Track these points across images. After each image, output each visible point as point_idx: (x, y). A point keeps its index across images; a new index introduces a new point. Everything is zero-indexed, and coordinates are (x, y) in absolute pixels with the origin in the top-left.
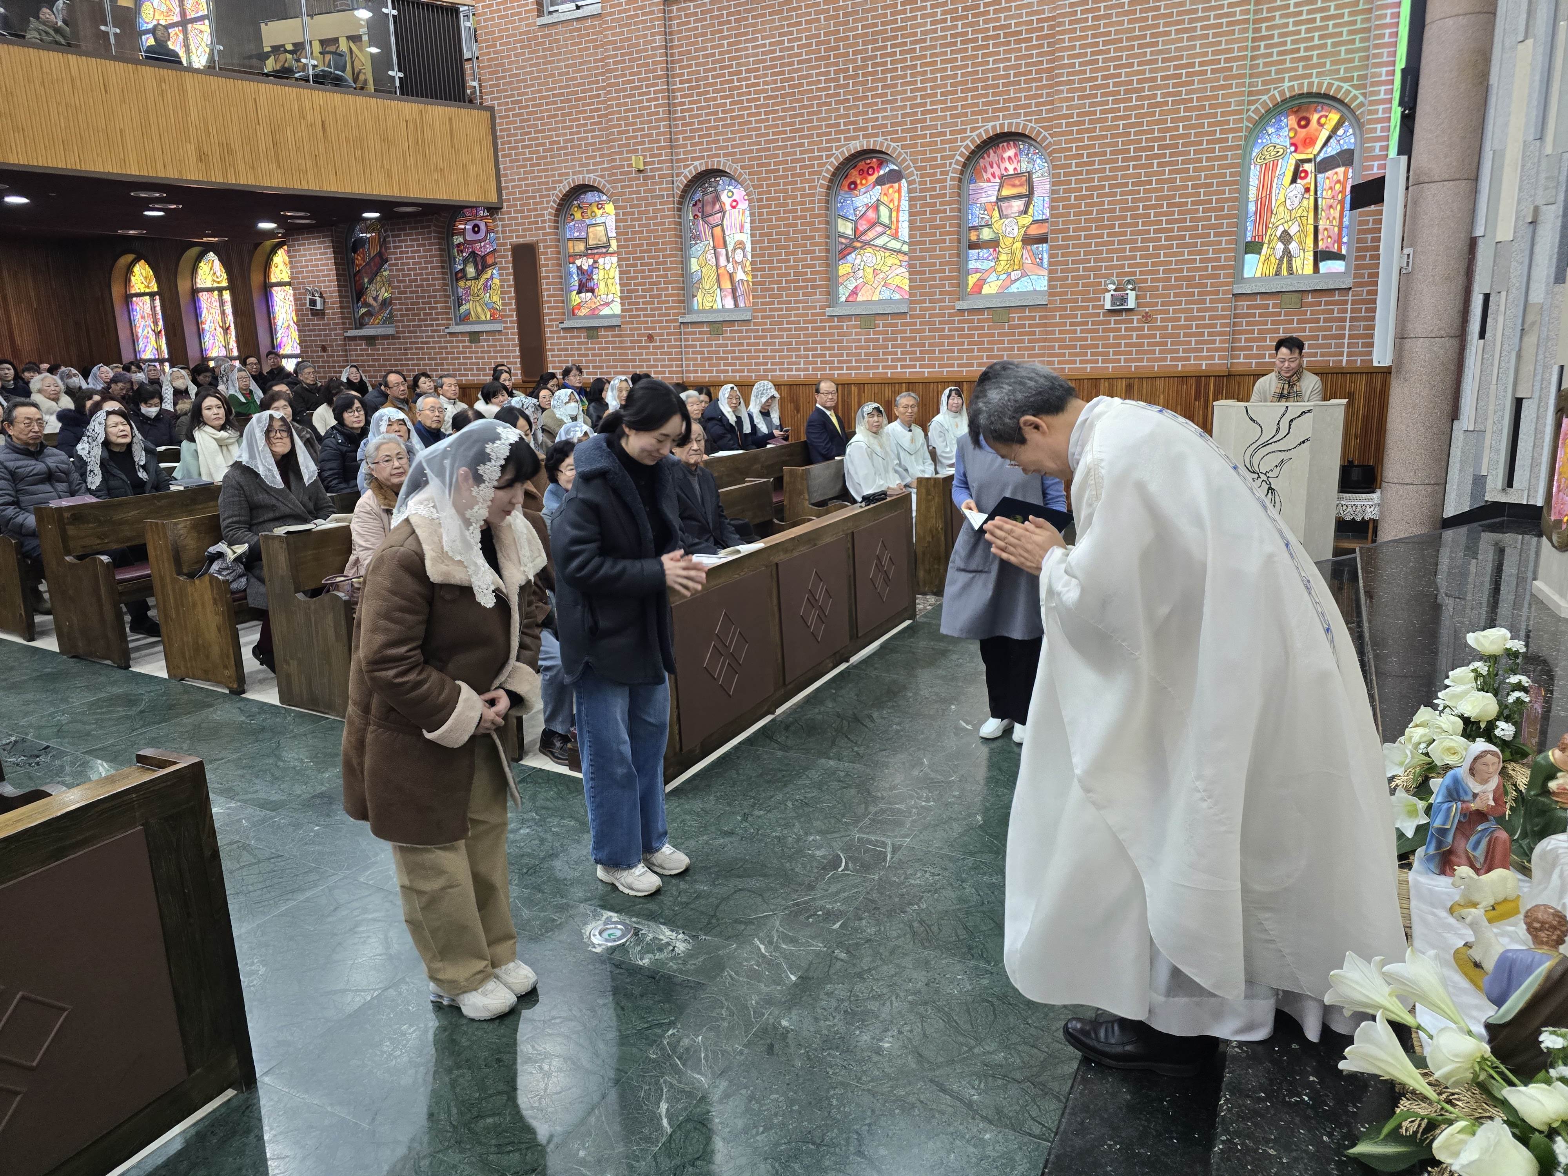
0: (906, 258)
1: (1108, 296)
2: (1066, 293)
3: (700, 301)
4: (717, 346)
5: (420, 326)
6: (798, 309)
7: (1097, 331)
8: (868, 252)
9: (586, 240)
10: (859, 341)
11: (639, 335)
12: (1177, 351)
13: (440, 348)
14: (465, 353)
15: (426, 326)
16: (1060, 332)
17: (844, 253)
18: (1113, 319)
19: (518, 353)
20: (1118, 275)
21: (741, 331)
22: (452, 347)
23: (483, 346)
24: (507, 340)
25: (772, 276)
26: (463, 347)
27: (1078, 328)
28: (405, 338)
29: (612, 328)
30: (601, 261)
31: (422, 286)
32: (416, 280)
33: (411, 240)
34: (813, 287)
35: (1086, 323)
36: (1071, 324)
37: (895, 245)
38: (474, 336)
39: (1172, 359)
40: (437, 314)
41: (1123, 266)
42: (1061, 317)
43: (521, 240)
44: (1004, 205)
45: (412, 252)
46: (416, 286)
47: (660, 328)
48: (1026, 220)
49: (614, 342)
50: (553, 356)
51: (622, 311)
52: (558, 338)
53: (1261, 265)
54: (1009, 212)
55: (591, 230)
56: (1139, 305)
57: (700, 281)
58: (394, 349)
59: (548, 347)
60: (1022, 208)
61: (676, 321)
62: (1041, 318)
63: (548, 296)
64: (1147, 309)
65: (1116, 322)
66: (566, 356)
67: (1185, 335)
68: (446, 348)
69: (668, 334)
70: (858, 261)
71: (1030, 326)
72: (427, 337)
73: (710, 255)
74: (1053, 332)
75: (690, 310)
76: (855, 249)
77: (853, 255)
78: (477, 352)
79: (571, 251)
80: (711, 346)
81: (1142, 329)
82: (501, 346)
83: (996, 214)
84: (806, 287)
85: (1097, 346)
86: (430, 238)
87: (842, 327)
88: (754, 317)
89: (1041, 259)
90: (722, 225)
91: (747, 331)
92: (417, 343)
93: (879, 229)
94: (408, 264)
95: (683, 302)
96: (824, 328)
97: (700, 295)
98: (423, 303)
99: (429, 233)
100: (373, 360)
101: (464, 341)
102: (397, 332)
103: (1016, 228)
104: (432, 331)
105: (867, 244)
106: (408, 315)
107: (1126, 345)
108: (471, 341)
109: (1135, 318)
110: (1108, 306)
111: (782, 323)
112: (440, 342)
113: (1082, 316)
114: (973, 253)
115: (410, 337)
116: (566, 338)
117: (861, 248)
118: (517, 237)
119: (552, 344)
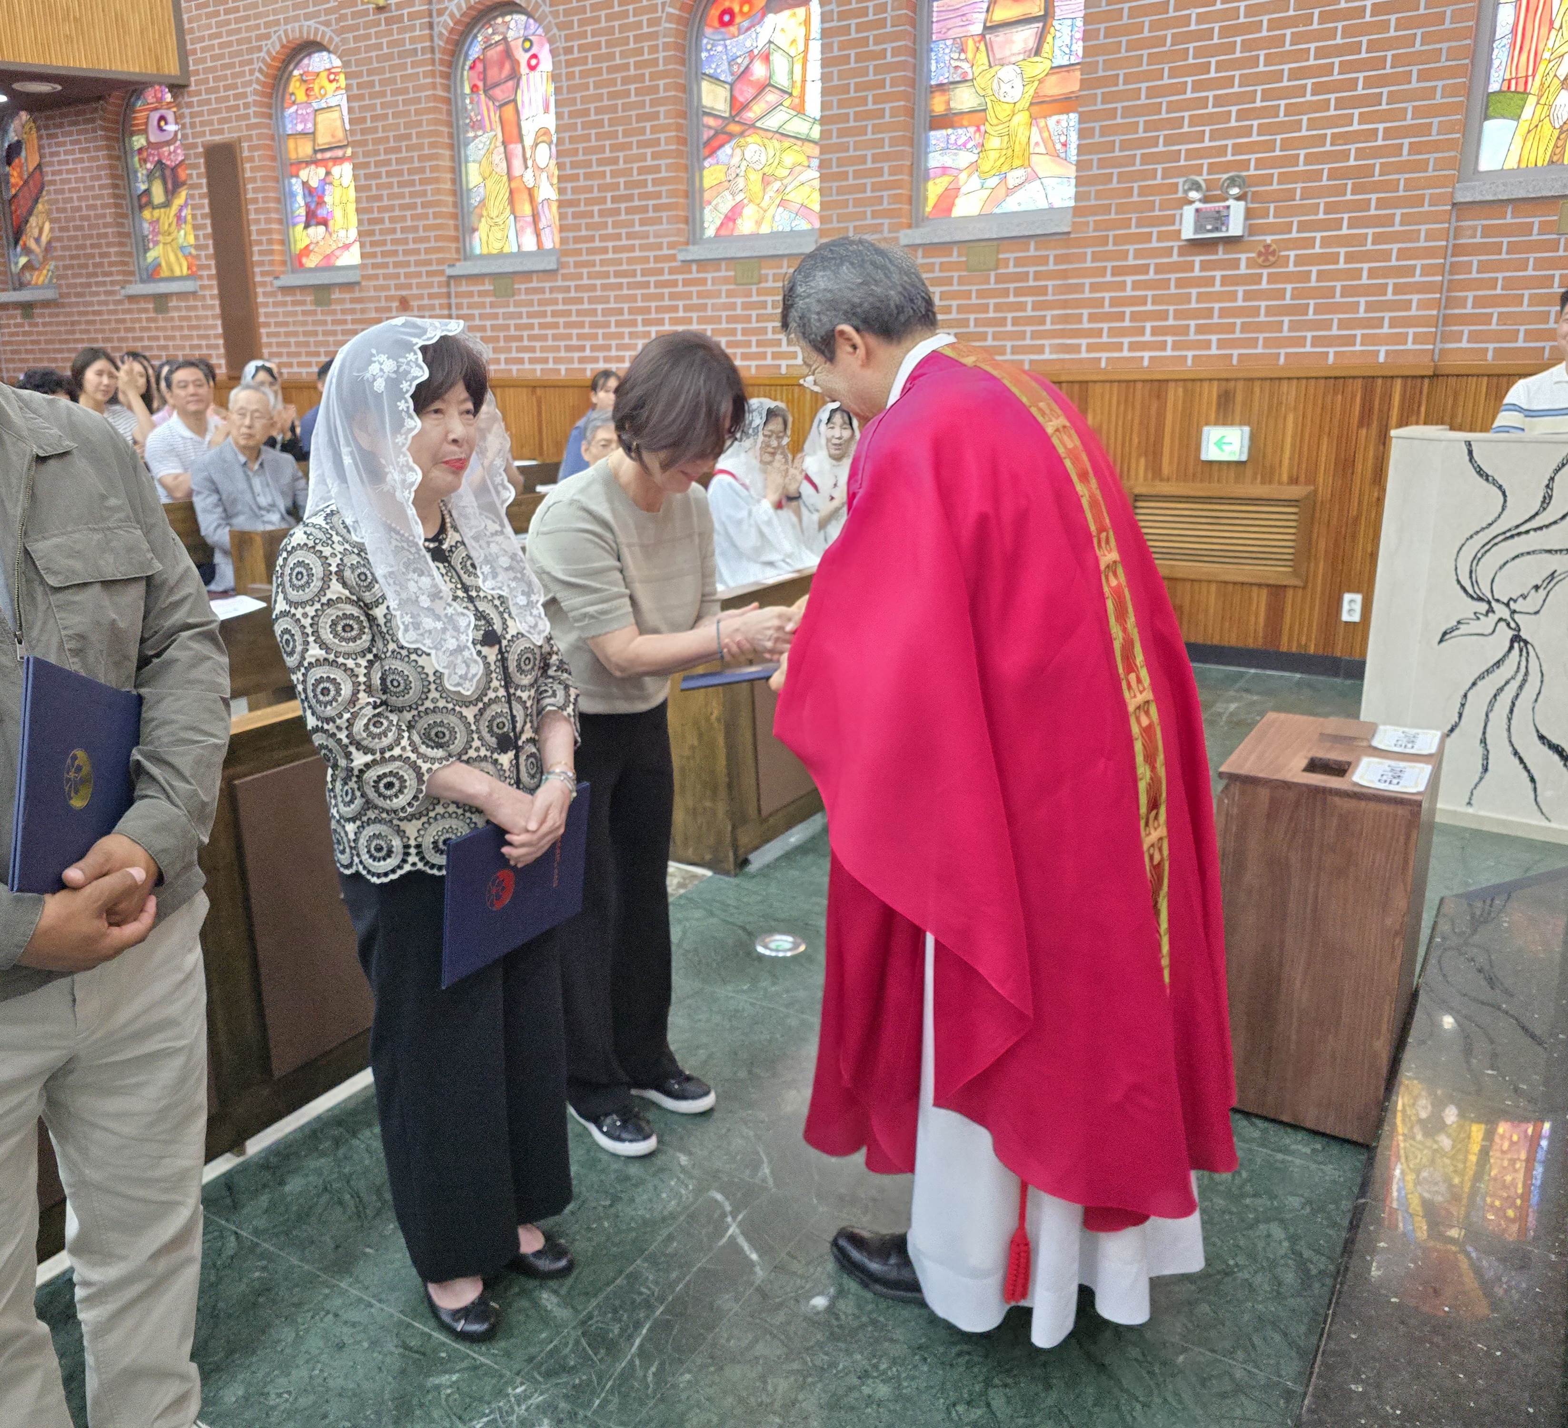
0: (816, 151)
1: (1189, 213)
2: (1107, 209)
3: (484, 239)
4: (507, 316)
5: (89, 285)
6: (632, 248)
7: (1165, 284)
8: (753, 142)
9: (312, 135)
10: (733, 307)
11: (388, 299)
12: (1328, 325)
13: (118, 321)
14: (149, 329)
15: (98, 284)
16: (1094, 287)
17: (713, 147)
18: (1198, 259)
19: (220, 330)
20: (1212, 168)
21: (542, 290)
22: (133, 321)
23: (172, 319)
24: (204, 307)
25: (590, 189)
26: (149, 320)
27: (1129, 279)
28: (71, 305)
29: (349, 286)
30: (336, 171)
31: (87, 218)
32: (79, 209)
33: (73, 143)
34: (656, 208)
35: (1144, 269)
36: (1116, 271)
37: (799, 126)
38: (161, 301)
39: (1316, 341)
40: (111, 264)
41: (1223, 150)
42: (1095, 257)
43: (217, 138)
44: (997, 39)
45: (75, 161)
46: (82, 218)
47: (419, 286)
48: (1039, 67)
49: (353, 311)
50: (269, 335)
51: (363, 255)
52: (275, 304)
53: (1518, 140)
54: (1008, 53)
55: (320, 118)
56: (1252, 230)
57: (482, 202)
58: (58, 324)
59: (262, 319)
60: (1032, 44)
61: (442, 272)
62: (1058, 259)
63: (260, 232)
64: (1269, 239)
65: (1204, 266)
66: (287, 334)
67: (1346, 291)
68: (123, 321)
69: (431, 296)
70: (735, 161)
71: (1038, 276)
72: (100, 303)
73: (498, 156)
74: (1079, 288)
75: (465, 254)
76: (731, 136)
77: (727, 149)
78: (165, 329)
79: (293, 156)
80: (495, 316)
81: (1257, 279)
82: (197, 317)
83: (982, 58)
84: (645, 209)
85: (1164, 315)
86: (95, 139)
87: (704, 281)
88: (561, 265)
89: (1064, 145)
90: (515, 101)
91: (552, 290)
92: (86, 313)
93: (771, 97)
94: (69, 181)
95: (456, 239)
96: (674, 283)
97: (483, 226)
98: (93, 246)
99: (94, 130)
100: (33, 342)
101: (146, 310)
102: (61, 295)
103: (1018, 83)
104: (107, 293)
105: (753, 126)
106: (72, 267)
107: (1223, 313)
108: (157, 310)
109: (1243, 257)
110: (1188, 232)
111: (606, 275)
112: (115, 312)
113: (1138, 254)
114: (936, 136)
115: (77, 304)
116: (284, 304)
117: (742, 134)
118: (212, 133)
119: (267, 315)
